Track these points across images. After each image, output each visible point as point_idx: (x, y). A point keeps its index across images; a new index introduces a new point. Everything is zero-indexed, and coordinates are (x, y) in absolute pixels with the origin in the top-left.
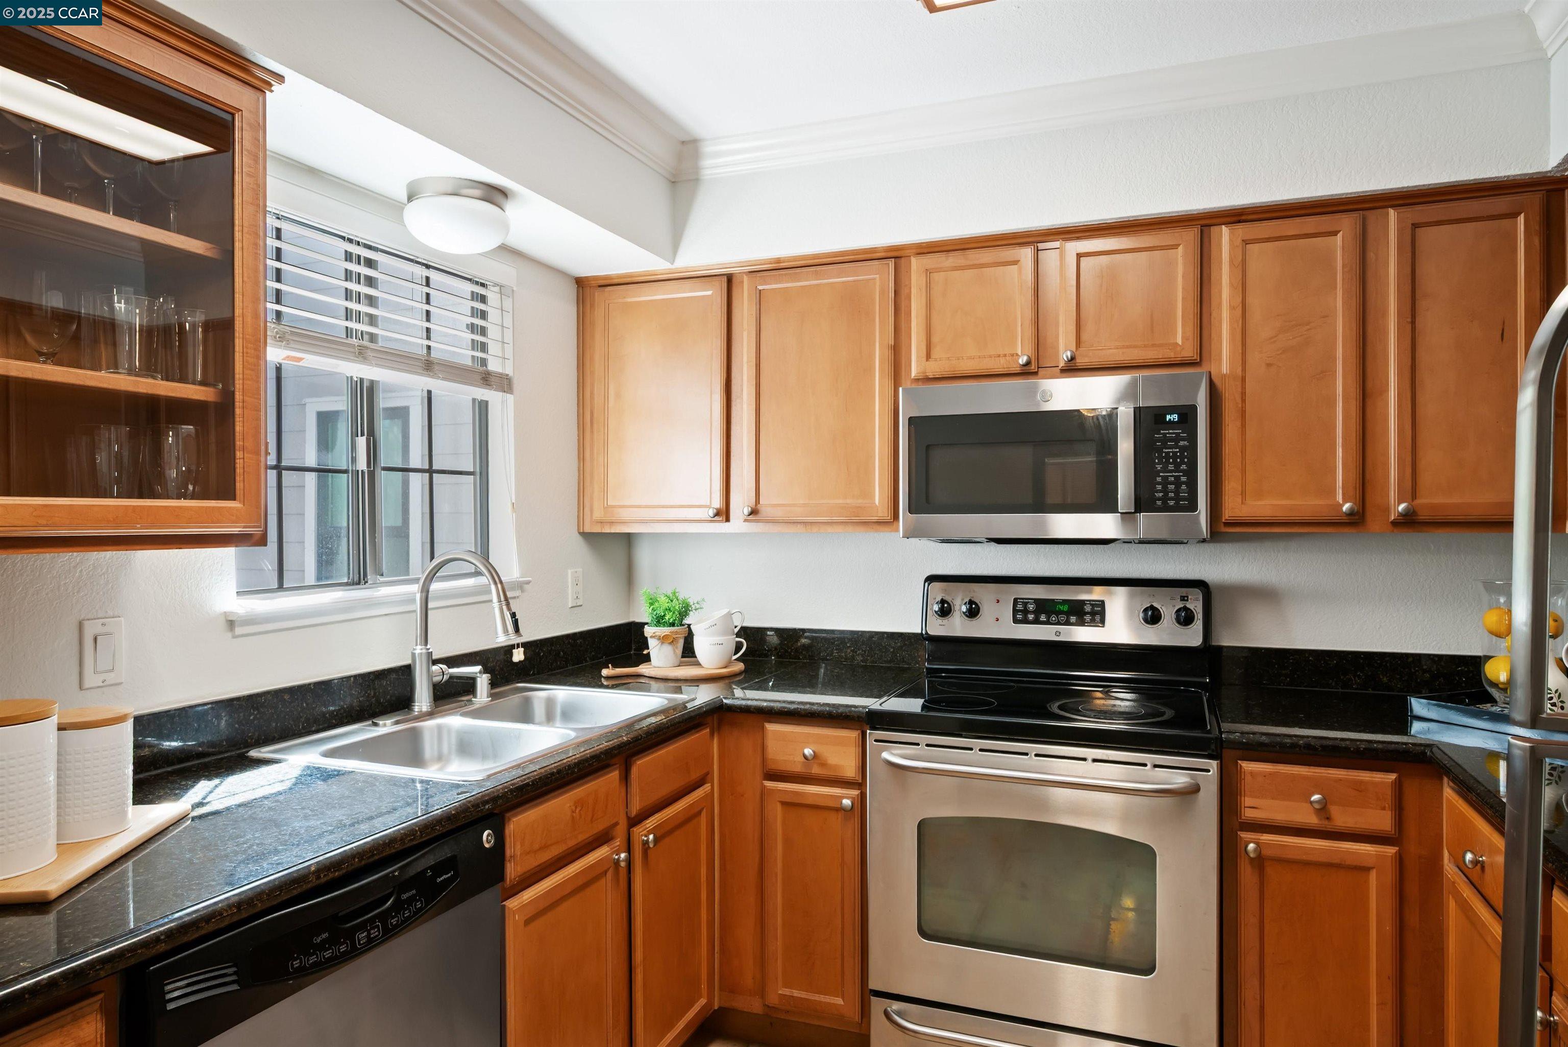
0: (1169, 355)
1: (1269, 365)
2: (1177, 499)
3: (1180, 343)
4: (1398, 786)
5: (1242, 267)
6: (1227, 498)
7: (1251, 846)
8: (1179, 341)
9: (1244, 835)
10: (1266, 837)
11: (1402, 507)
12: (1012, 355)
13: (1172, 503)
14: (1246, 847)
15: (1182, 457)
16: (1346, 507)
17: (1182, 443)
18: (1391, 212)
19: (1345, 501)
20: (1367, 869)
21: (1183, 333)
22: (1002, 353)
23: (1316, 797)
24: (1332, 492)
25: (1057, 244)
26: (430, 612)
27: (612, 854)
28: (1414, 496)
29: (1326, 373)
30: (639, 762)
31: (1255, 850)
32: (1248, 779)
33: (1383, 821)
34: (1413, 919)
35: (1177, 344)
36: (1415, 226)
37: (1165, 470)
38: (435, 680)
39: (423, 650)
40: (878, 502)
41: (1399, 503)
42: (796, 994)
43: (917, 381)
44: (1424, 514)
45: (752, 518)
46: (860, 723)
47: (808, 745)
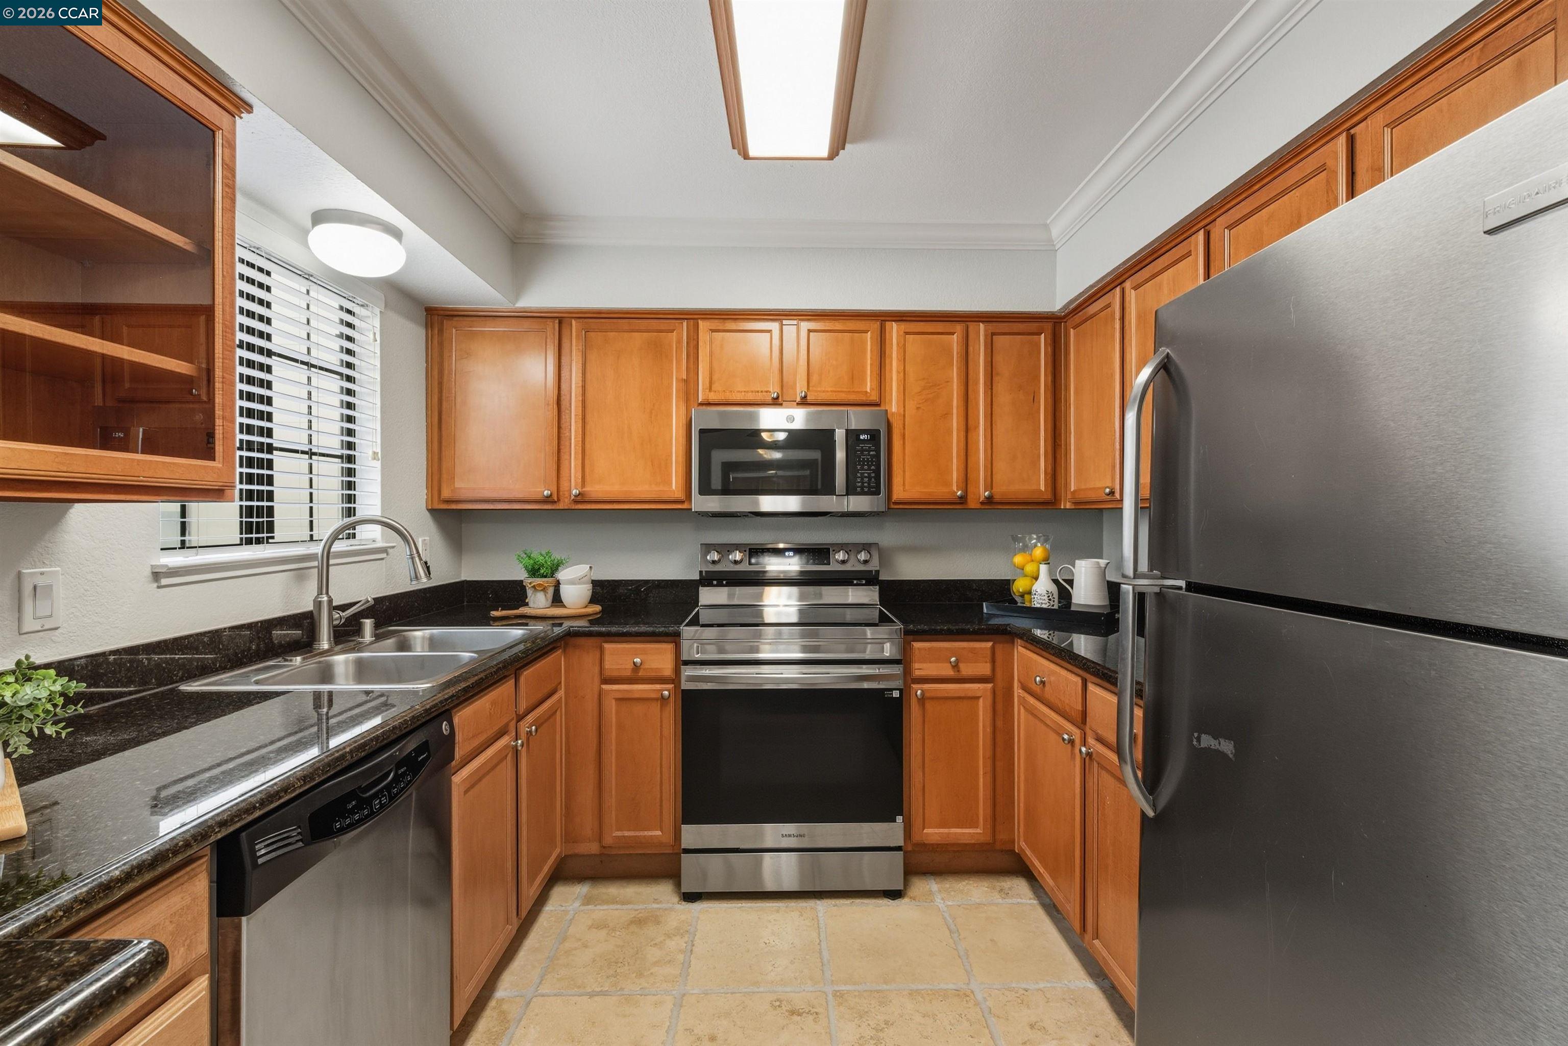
0: (862, 398)
2: (869, 487)
3: (869, 392)
4: (993, 649)
5: (903, 348)
6: (895, 486)
7: (919, 692)
8: (868, 390)
9: (914, 686)
10: (926, 686)
11: (987, 493)
12: (767, 392)
13: (866, 490)
14: (917, 692)
15: (872, 461)
16: (959, 493)
17: (871, 453)
18: (981, 325)
19: (958, 490)
20: (978, 698)
21: (871, 385)
22: (759, 389)
23: (953, 659)
24: (951, 485)
25: (795, 322)
26: (331, 568)
28: (992, 489)
29: (947, 415)
30: (525, 673)
31: (921, 694)
32: (917, 652)
33: (984, 669)
34: (999, 723)
35: (866, 392)
36: (993, 334)
37: (862, 469)
38: (334, 623)
39: (325, 598)
40: (674, 487)
41: (985, 492)
42: (626, 834)
43: (701, 404)
44: (997, 498)
45: (579, 498)
46: (675, 638)
47: (636, 656)
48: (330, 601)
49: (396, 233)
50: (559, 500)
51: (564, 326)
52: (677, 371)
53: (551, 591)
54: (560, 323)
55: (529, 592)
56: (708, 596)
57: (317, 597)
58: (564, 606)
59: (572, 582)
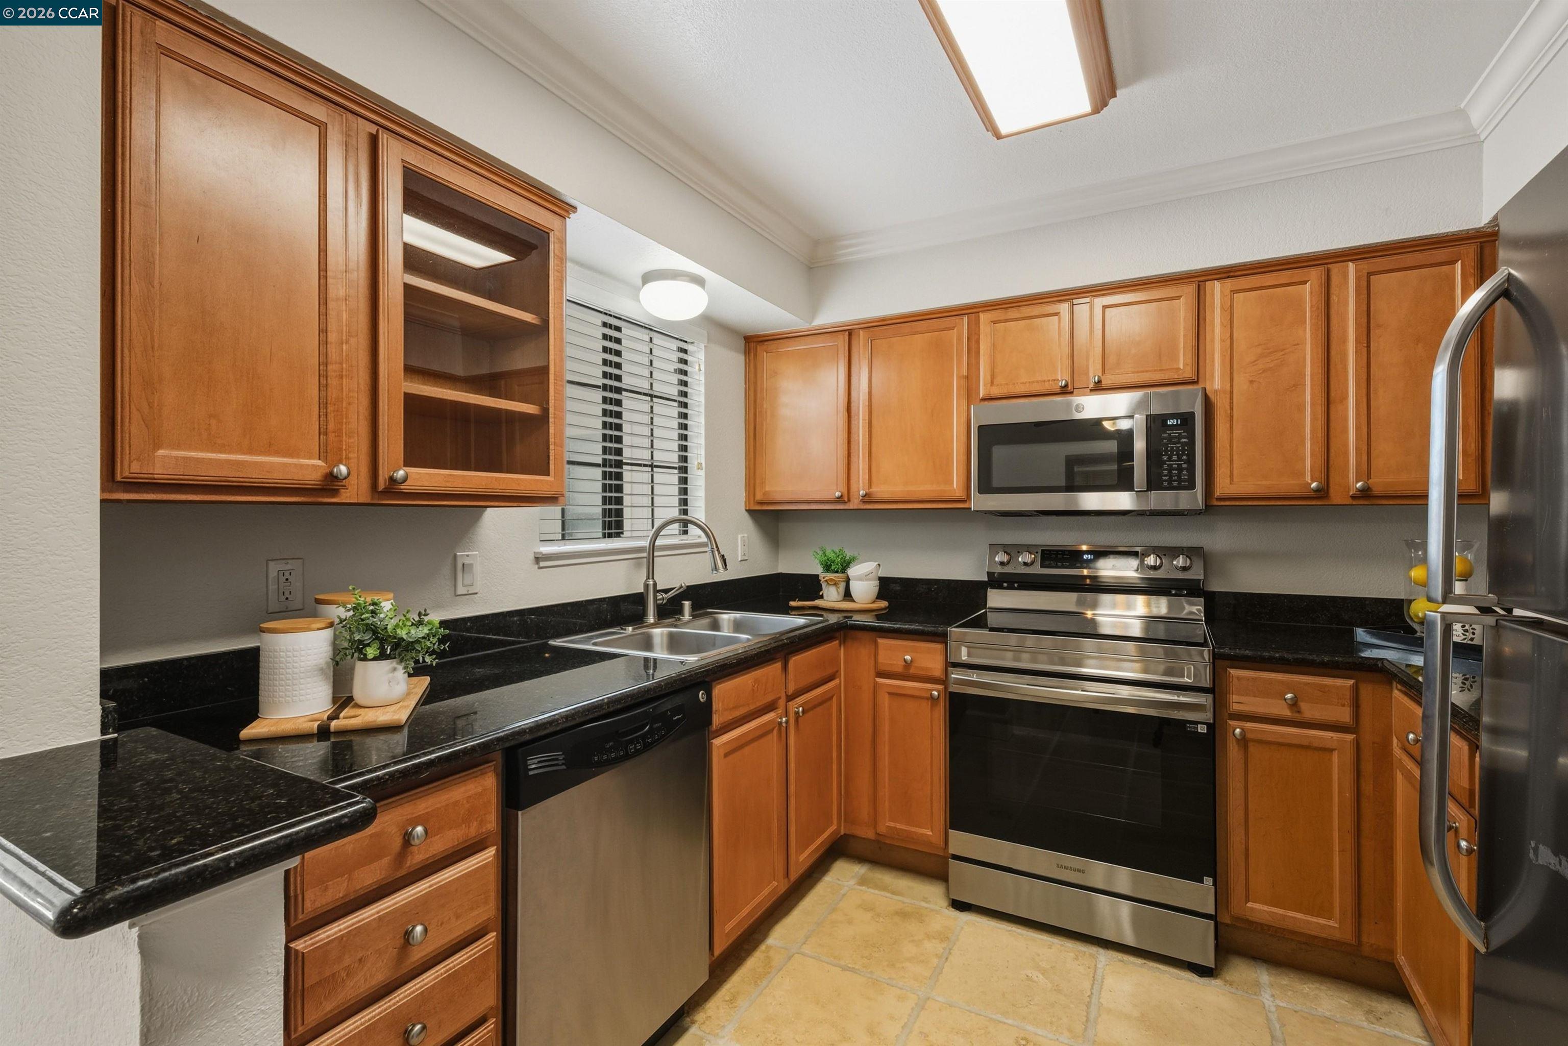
0: (1173, 376)
1: (1251, 382)
2: (1180, 480)
3: (1182, 368)
4: (1356, 690)
5: (1230, 311)
6: (1218, 479)
7: (1238, 731)
8: (1181, 366)
9: (1231, 723)
10: (1249, 725)
11: (1359, 485)
12: (1054, 380)
13: (1175, 484)
14: (1234, 731)
15: (1184, 450)
16: (1314, 485)
17: (1183, 441)
18: (1350, 264)
19: (1313, 480)
20: (1331, 750)
21: (1184, 360)
22: (1046, 379)
23: (1289, 696)
24: (1303, 474)
25: (1087, 300)
27: (778, 717)
28: (1369, 477)
29: (1297, 385)
30: (793, 659)
31: (1241, 734)
32: (1235, 681)
33: (1344, 715)
34: (1368, 787)
35: (1179, 369)
36: (1370, 274)
37: (1170, 460)
38: (658, 602)
39: (651, 582)
40: (956, 487)
41: (1357, 482)
42: (898, 826)
43: (984, 400)
44: (1377, 490)
45: (866, 499)
46: (942, 638)
47: (907, 653)
48: (655, 585)
49: (700, 281)
50: (849, 500)
51: (854, 337)
52: (958, 369)
53: (842, 586)
54: (850, 335)
55: (824, 586)
56: (996, 599)
57: (646, 581)
58: (853, 601)
59: (860, 579)
